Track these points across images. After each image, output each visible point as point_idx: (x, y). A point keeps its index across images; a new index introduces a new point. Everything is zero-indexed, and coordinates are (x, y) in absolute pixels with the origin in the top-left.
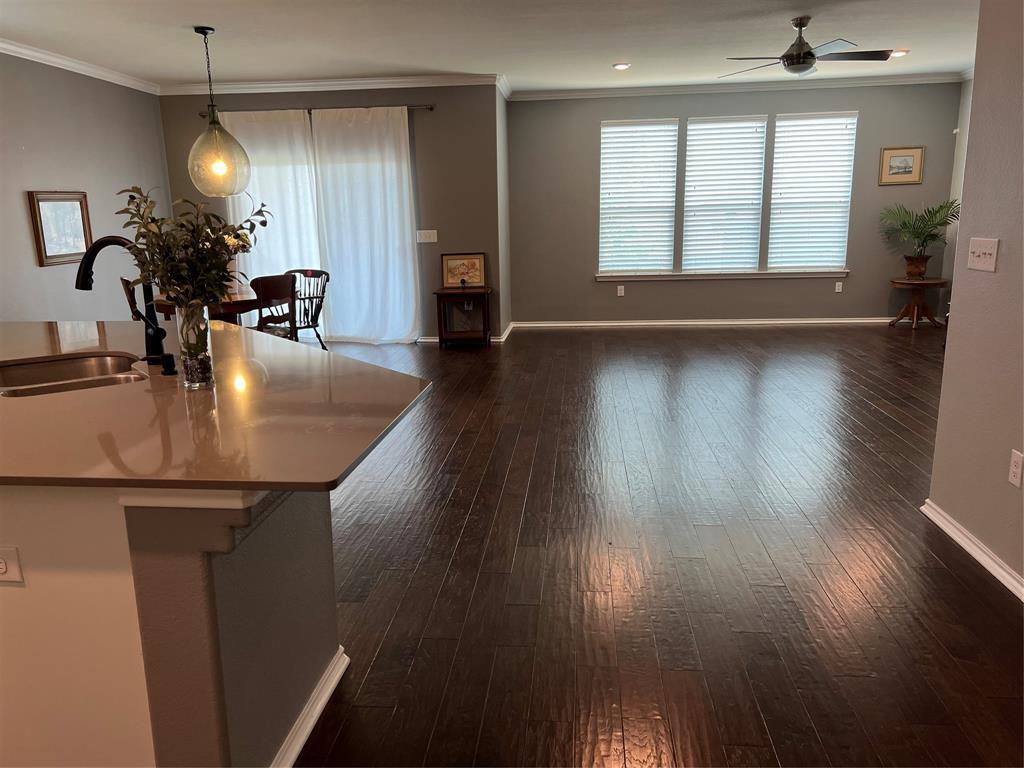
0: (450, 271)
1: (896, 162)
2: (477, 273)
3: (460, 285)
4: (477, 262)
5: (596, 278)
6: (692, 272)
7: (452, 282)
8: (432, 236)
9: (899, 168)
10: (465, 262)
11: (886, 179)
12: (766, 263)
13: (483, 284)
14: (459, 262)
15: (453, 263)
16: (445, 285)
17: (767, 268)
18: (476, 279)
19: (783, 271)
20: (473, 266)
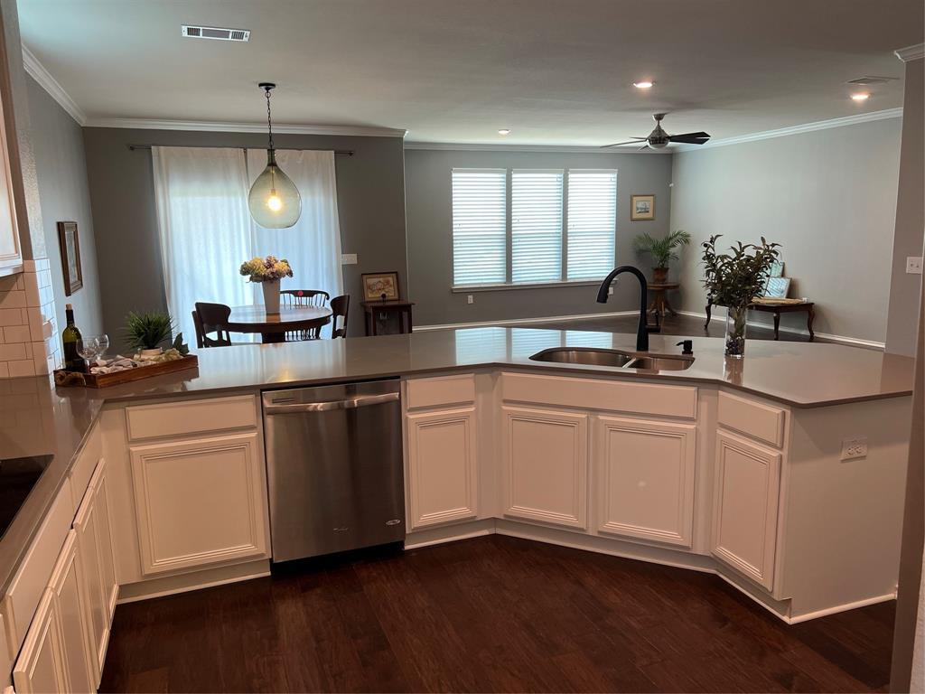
0: (369, 287)
1: (640, 205)
2: (392, 288)
3: (381, 299)
4: (390, 279)
5: (452, 290)
6: (519, 284)
7: (371, 296)
8: (352, 259)
9: (641, 209)
10: (381, 279)
11: (636, 216)
12: (566, 275)
13: (396, 297)
14: (376, 280)
15: (371, 281)
16: (367, 299)
17: (567, 279)
18: (391, 293)
19: (577, 280)
20: (388, 282)
